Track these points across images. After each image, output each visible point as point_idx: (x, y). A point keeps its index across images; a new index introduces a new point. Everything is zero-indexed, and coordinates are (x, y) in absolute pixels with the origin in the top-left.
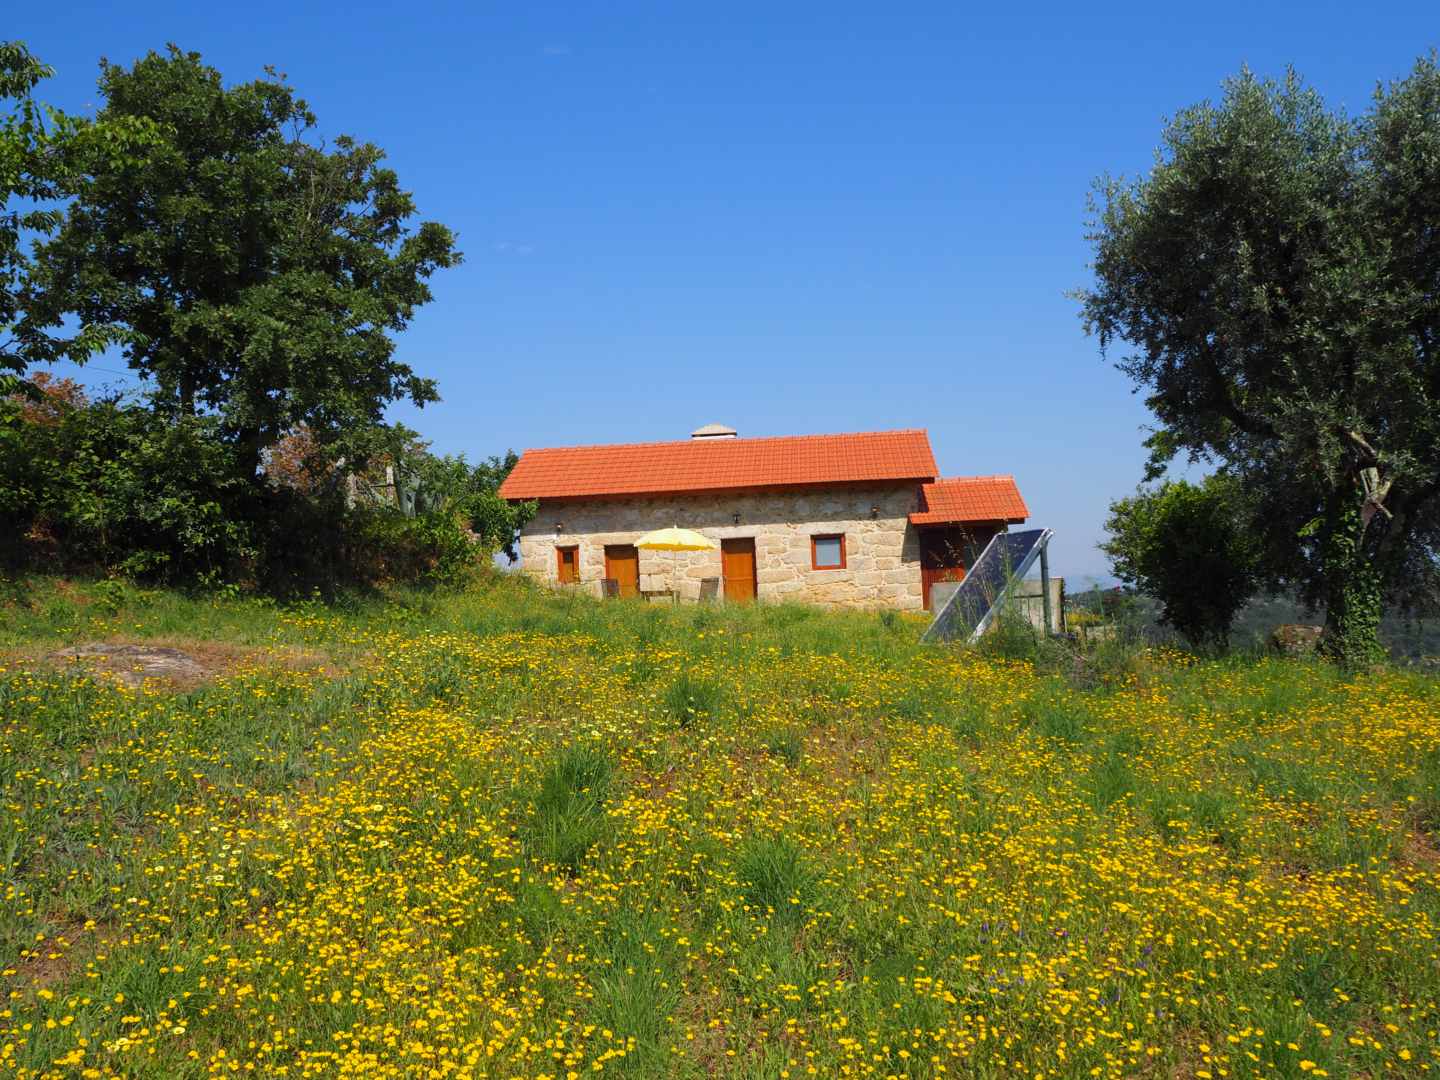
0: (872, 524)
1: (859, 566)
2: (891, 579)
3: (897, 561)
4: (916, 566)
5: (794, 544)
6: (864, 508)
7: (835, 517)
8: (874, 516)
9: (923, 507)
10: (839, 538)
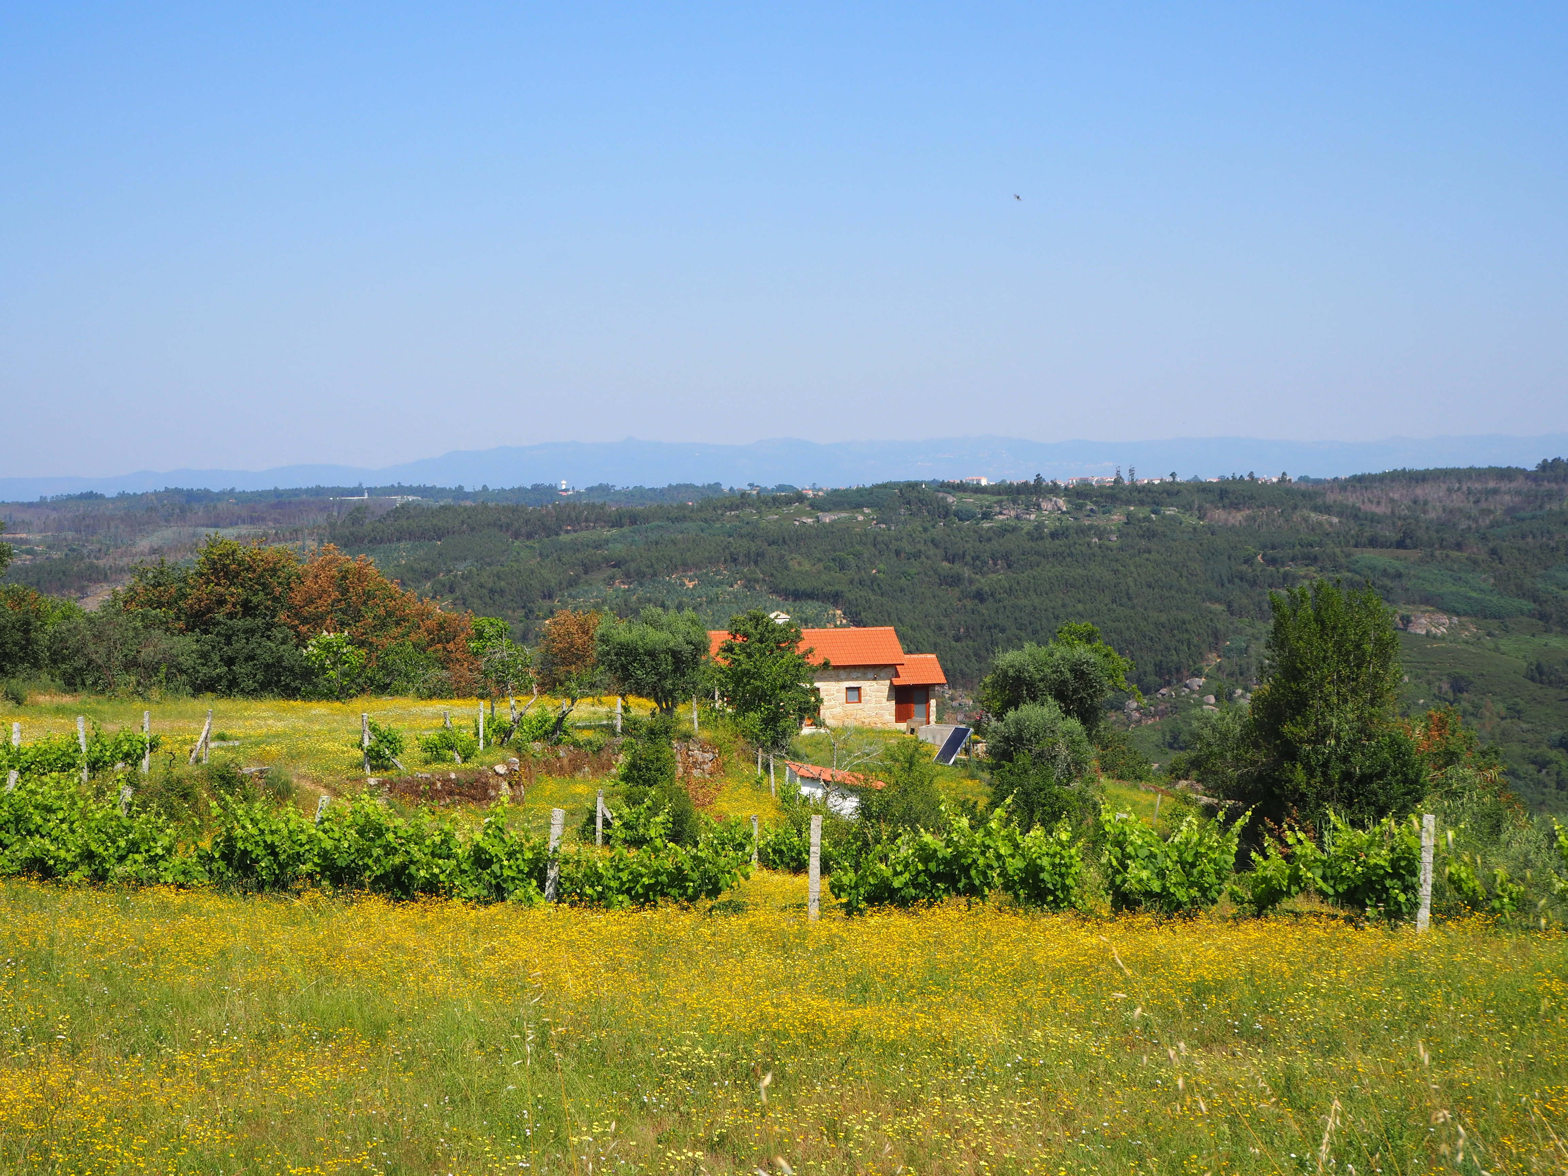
0: (874, 683)
1: (868, 702)
2: (881, 708)
3: (885, 700)
4: (893, 702)
5: (838, 691)
6: (871, 676)
7: (856, 679)
8: (875, 679)
9: (897, 675)
10: (858, 689)
